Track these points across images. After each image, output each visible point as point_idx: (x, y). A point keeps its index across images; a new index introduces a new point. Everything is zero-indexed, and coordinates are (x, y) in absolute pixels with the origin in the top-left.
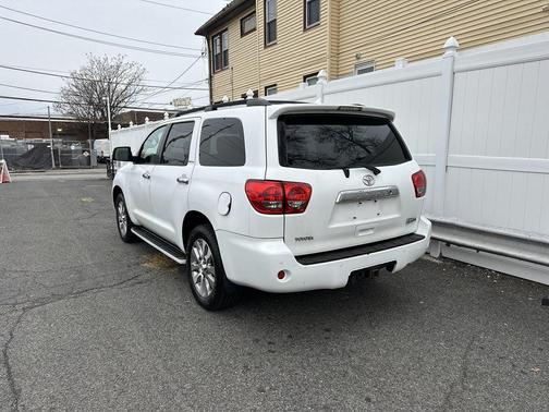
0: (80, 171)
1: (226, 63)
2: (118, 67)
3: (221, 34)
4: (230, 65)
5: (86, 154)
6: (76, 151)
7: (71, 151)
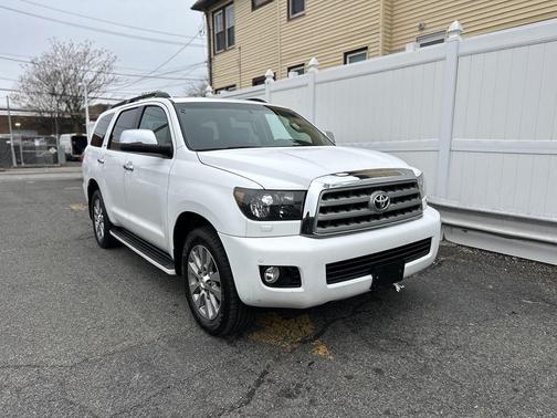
0: (47, 170)
1: (231, 42)
2: (86, 54)
3: (223, 8)
4: (237, 44)
5: (53, 151)
6: (40, 147)
7: (34, 148)
